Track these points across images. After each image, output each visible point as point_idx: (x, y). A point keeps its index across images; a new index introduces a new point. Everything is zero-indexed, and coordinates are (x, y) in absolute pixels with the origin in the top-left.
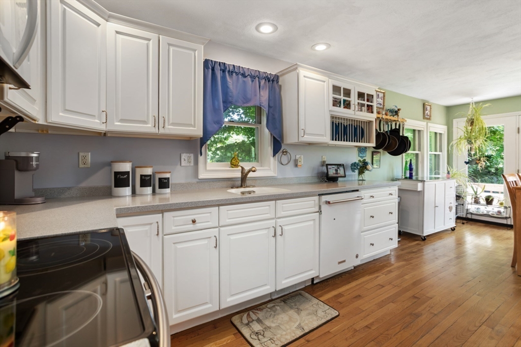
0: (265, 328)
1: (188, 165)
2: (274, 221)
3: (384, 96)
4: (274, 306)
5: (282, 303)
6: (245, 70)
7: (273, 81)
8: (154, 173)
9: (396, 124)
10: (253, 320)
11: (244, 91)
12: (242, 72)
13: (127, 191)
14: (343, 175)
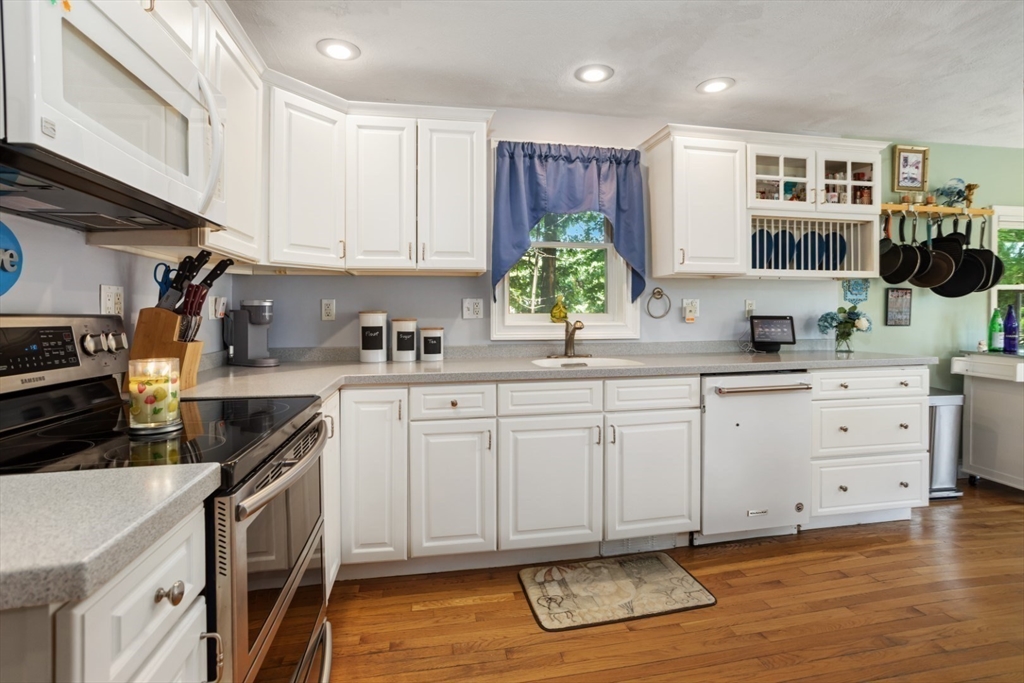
0: (567, 595)
1: (475, 317)
2: (601, 416)
3: (925, 159)
4: (600, 567)
5: (617, 566)
6: (570, 149)
7: (626, 163)
8: (418, 331)
9: (956, 224)
10: (553, 580)
11: (571, 187)
12: (564, 154)
13: (380, 355)
14: (791, 340)
